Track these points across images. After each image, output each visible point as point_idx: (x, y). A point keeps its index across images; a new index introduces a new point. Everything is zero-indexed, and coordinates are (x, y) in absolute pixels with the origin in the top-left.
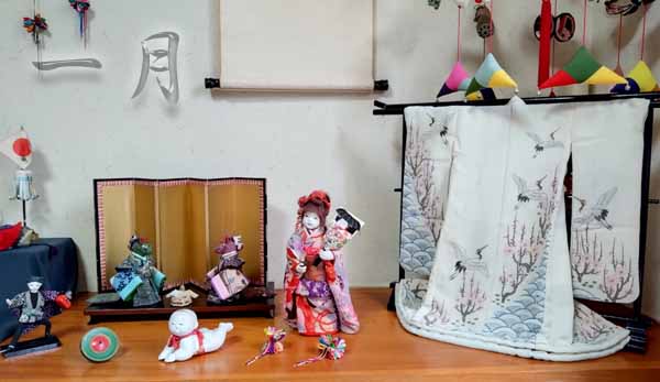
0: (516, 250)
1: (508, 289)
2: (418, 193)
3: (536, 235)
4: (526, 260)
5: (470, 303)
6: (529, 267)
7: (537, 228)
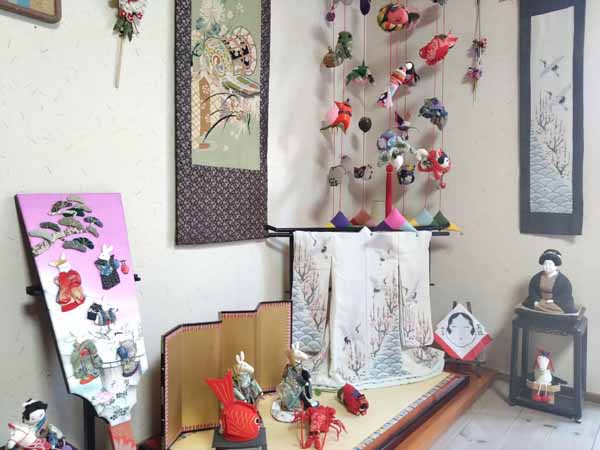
0: (376, 323)
1: (376, 348)
2: (305, 294)
3: (386, 312)
4: (382, 328)
5: (357, 363)
6: (384, 332)
7: (387, 308)
